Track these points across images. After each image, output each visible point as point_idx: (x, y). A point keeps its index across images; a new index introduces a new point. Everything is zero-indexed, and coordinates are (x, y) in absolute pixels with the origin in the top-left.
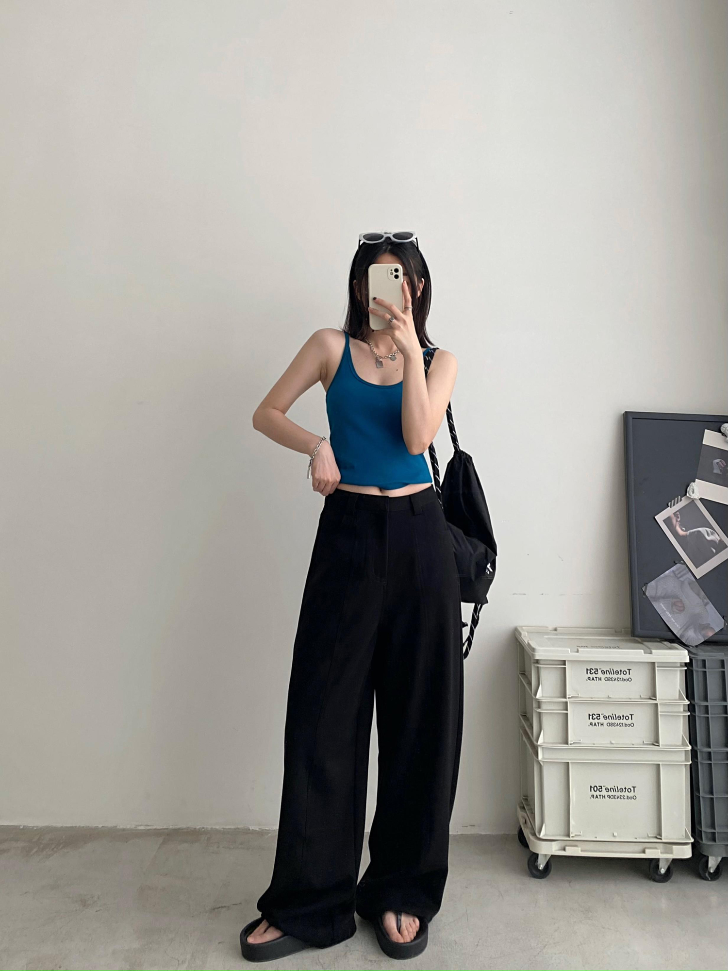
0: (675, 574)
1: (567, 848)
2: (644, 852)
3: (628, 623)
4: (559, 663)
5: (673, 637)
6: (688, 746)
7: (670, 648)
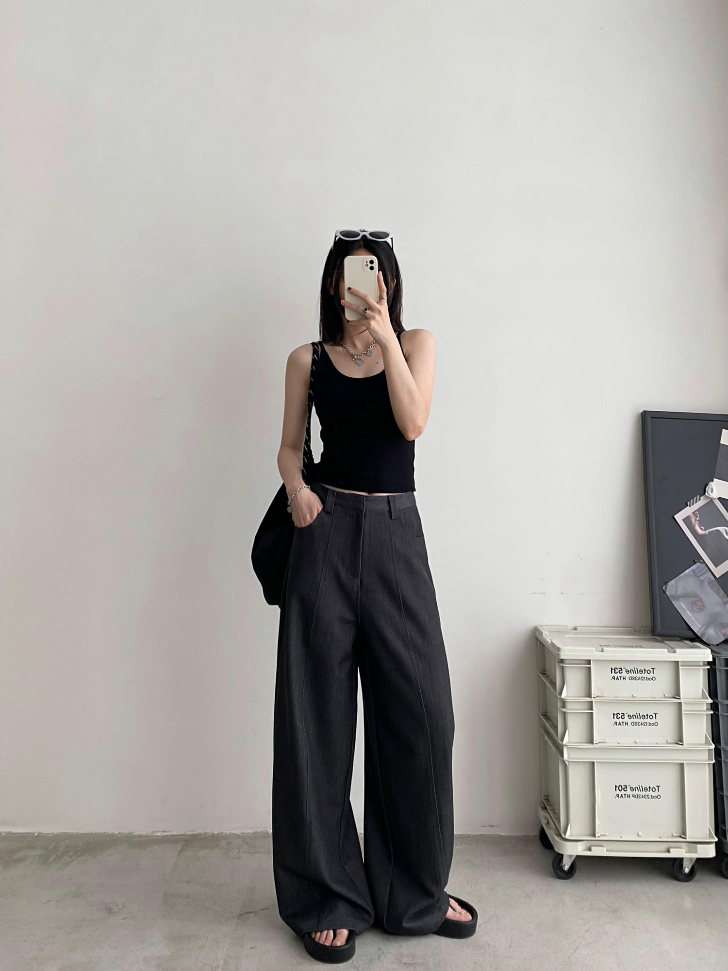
0: (694, 573)
1: (593, 848)
2: (668, 851)
3: (649, 623)
4: (584, 662)
5: (694, 636)
6: (711, 745)
7: (692, 647)
